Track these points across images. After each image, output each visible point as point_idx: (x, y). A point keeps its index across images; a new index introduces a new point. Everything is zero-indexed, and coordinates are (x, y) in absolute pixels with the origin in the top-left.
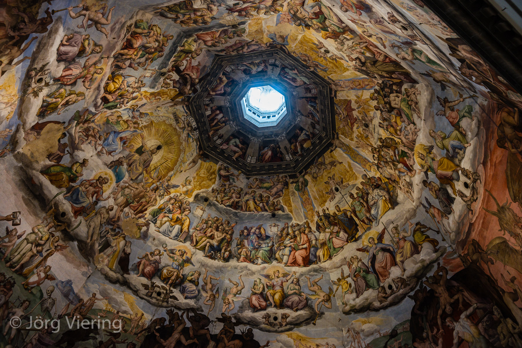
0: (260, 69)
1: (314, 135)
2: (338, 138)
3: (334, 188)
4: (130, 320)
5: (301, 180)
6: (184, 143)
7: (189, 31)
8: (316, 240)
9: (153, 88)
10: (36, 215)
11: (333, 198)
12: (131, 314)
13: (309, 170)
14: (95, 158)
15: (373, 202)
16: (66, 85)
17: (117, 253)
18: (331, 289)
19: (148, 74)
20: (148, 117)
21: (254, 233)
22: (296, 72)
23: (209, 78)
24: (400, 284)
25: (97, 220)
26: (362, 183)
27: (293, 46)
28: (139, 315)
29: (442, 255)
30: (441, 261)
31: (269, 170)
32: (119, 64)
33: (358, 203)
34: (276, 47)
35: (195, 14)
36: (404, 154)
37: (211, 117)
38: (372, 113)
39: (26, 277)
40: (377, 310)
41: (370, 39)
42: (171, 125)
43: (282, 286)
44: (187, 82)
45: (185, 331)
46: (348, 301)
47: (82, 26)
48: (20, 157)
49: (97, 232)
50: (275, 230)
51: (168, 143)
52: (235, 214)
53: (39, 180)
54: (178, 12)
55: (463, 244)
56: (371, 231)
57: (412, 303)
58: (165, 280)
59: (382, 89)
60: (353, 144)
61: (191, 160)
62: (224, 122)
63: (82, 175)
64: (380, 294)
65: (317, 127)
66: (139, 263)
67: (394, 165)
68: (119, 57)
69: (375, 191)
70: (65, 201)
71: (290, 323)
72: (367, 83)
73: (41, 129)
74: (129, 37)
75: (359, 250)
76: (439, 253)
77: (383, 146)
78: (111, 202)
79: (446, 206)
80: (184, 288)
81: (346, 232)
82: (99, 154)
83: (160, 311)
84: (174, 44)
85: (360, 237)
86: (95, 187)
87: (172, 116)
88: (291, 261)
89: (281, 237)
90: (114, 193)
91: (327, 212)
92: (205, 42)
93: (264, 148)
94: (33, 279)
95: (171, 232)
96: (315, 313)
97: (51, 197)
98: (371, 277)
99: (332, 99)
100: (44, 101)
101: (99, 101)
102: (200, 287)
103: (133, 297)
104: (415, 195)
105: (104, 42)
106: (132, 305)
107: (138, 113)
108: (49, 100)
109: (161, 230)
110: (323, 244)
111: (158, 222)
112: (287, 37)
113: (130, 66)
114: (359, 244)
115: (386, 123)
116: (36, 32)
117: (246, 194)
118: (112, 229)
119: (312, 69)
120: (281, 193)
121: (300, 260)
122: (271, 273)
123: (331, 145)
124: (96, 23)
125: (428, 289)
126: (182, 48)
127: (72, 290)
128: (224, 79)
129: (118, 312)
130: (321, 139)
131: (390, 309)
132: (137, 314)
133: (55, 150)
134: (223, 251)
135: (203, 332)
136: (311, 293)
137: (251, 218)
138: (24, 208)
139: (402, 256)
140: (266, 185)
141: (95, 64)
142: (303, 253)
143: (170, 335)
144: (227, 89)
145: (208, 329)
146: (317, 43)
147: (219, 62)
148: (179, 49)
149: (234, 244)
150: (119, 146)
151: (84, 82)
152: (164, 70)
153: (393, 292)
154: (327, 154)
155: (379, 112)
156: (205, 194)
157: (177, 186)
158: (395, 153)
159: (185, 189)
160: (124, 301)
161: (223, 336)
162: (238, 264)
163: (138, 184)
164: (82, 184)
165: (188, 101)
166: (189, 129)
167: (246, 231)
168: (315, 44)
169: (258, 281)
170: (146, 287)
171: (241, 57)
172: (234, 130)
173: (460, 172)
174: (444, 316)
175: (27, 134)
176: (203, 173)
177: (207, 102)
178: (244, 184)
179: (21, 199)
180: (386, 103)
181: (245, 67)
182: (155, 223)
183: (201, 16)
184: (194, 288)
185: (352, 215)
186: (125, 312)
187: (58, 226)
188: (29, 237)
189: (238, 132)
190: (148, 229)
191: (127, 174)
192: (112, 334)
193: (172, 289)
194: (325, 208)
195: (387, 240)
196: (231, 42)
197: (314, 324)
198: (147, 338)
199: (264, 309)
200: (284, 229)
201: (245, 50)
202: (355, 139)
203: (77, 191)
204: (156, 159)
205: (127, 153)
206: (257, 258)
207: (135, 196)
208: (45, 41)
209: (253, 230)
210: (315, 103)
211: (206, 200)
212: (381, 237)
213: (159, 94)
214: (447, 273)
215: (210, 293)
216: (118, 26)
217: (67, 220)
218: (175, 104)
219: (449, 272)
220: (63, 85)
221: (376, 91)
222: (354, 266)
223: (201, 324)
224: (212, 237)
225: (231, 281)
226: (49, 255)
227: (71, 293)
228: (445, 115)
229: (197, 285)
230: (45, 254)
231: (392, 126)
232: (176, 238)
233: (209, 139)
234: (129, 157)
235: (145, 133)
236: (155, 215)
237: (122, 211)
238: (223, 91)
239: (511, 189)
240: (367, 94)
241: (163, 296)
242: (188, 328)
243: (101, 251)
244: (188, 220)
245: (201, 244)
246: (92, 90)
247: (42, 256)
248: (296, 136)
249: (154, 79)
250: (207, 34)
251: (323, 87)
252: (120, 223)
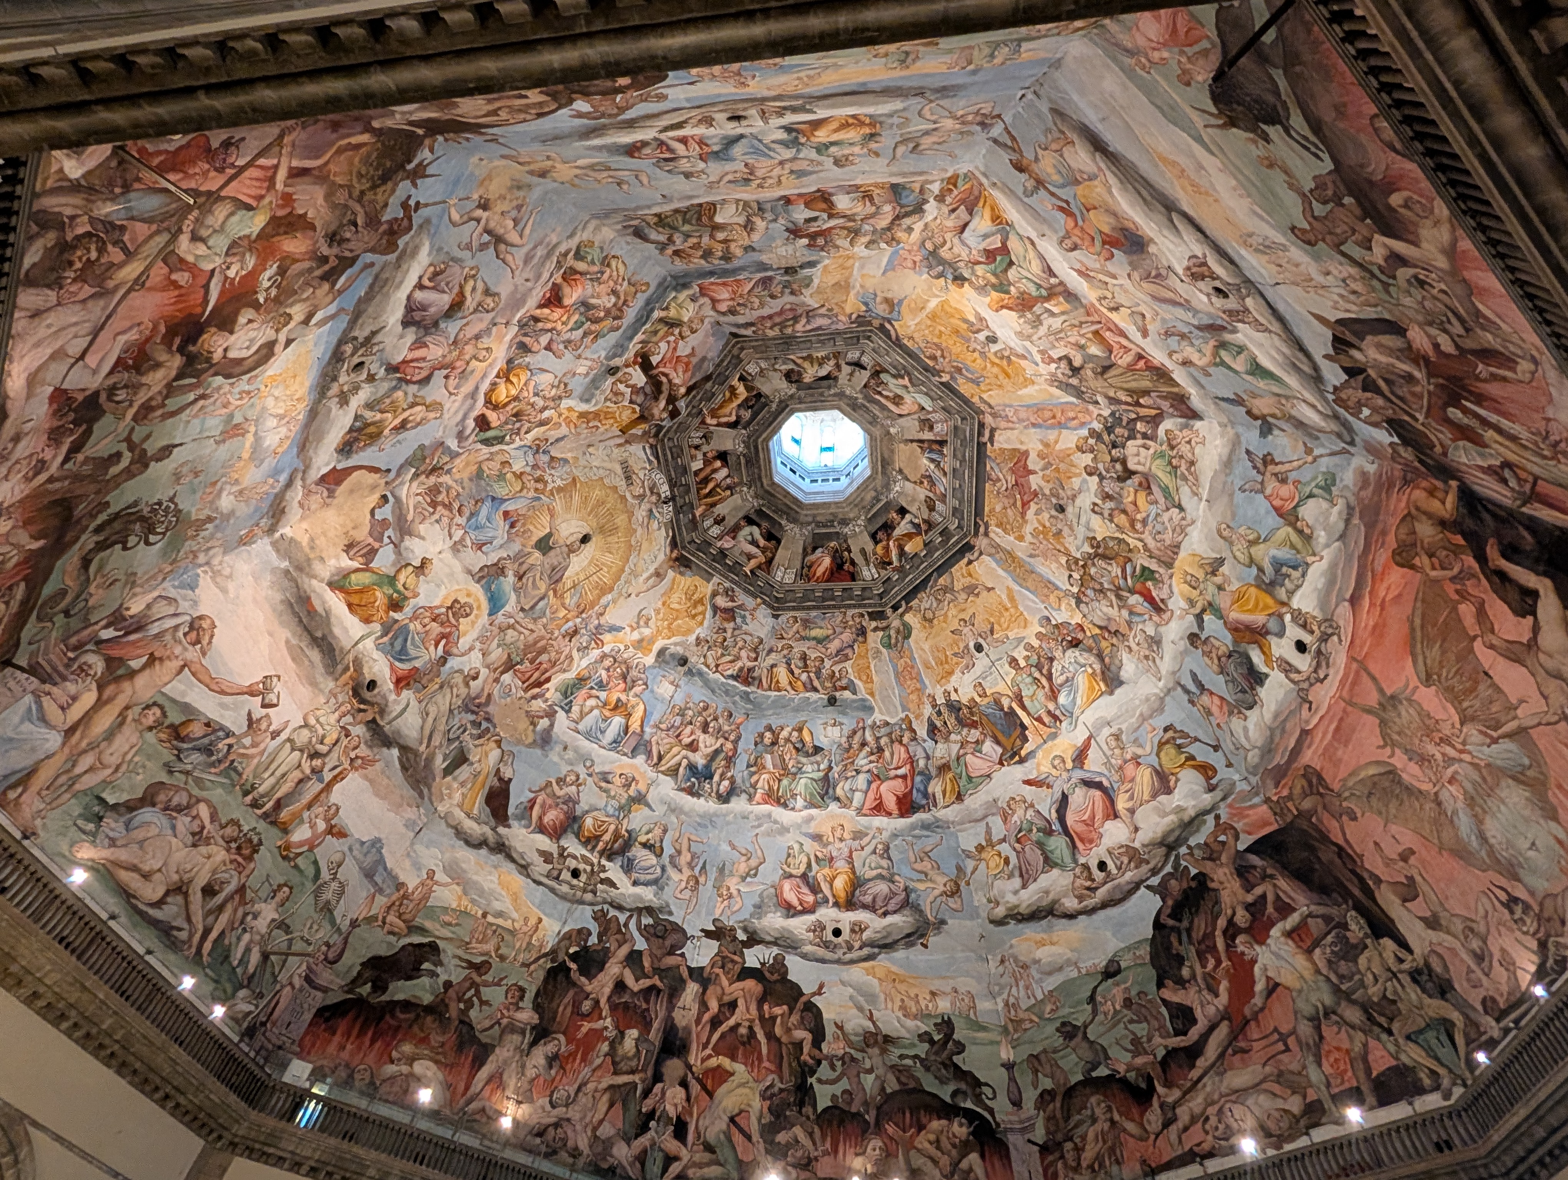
0: (823, 372)
1: (930, 525)
2: (986, 534)
3: (971, 645)
4: (513, 933)
5: (896, 623)
6: (640, 531)
7: (686, 275)
8: (928, 758)
9: (588, 401)
10: (314, 684)
11: (969, 667)
12: (514, 919)
13: (914, 603)
14: (448, 555)
15: (1062, 678)
16: (408, 382)
17: (481, 778)
18: (960, 869)
19: (582, 370)
20: (567, 468)
21: (788, 740)
22: (906, 381)
23: (709, 385)
24: (1126, 860)
25: (444, 701)
26: (1039, 636)
27: (912, 323)
28: (533, 921)
29: (1224, 799)
30: (1223, 812)
31: (824, 599)
32: (527, 340)
33: (1029, 680)
34: (870, 323)
35: (712, 236)
36: (1147, 574)
37: (702, 475)
38: (1076, 482)
39: (285, 830)
40: (1071, 916)
41: (1114, 316)
42: (615, 489)
43: (850, 860)
44: (660, 392)
45: (634, 959)
46: (1003, 894)
47: (469, 247)
48: (285, 548)
49: (442, 727)
50: (835, 733)
51: (606, 530)
52: (746, 696)
53: (324, 602)
54: (675, 229)
55: (1279, 774)
56: (1057, 741)
57: (1156, 902)
58: (590, 841)
59: (1109, 430)
60: (1021, 550)
61: (652, 570)
62: (729, 487)
63: (416, 595)
64: (1079, 882)
65: (939, 506)
66: (532, 802)
67: (1119, 597)
68: (529, 325)
69: (1069, 652)
70: (377, 655)
71: (871, 944)
72: (1071, 414)
73: (338, 483)
74: (559, 281)
75: (1028, 782)
76: (1218, 794)
77: (1097, 555)
78: (475, 660)
79: (1243, 691)
80: (630, 861)
81: (998, 743)
82: (457, 548)
83: (577, 914)
84: (648, 302)
85: (1031, 754)
86: (442, 624)
87: (618, 469)
88: (870, 803)
89: (848, 750)
90: (483, 639)
91: (954, 697)
92: (714, 301)
93: (814, 549)
94: (300, 834)
95: (603, 732)
96: (927, 922)
97: (346, 644)
98: (1058, 844)
99: (981, 446)
100: (357, 417)
101: (471, 424)
102: (665, 858)
103: (518, 880)
104: (1166, 664)
105: (504, 290)
106: (515, 898)
107: (546, 458)
108: (369, 415)
109: (580, 727)
110: (944, 768)
111: (575, 709)
112: (901, 302)
113: (548, 348)
114: (1029, 770)
115: (1109, 505)
116: (373, 250)
117: (771, 651)
118: (474, 723)
119: (945, 378)
120: (849, 651)
121: (890, 802)
122: (825, 830)
123: (968, 548)
124: (499, 240)
125: (1193, 871)
126: (663, 314)
127: (381, 861)
128: (741, 389)
129: (484, 915)
130: (945, 533)
131: (1102, 914)
132: (526, 920)
133: (362, 534)
134: (716, 778)
135: (671, 961)
136: (916, 876)
137: (781, 705)
138: (288, 668)
139: (1131, 798)
140: (816, 633)
141: (477, 337)
142: (898, 786)
143: (601, 966)
144: (742, 412)
145: (683, 955)
146: (972, 319)
147: (735, 351)
148: (656, 314)
149: (741, 763)
150: (500, 530)
151: (446, 377)
152: (617, 362)
153: (1109, 878)
154: (959, 569)
155: (1096, 479)
156: (680, 650)
157: (619, 629)
158: (1124, 570)
159: (636, 636)
160: (499, 889)
161: (717, 970)
162: (750, 808)
163: (535, 620)
164: (414, 617)
165: (656, 435)
166: (654, 499)
167: (768, 734)
168: (966, 321)
169: (796, 847)
170: (547, 857)
171: (787, 342)
172: (749, 506)
173: (1288, 618)
174: (1232, 931)
175: (308, 493)
176: (677, 600)
177: (697, 441)
178: (768, 628)
179: (282, 645)
180: (1114, 460)
181: (791, 366)
182: (568, 712)
183: (725, 241)
184: (653, 860)
185: (1014, 705)
186: (500, 914)
187: (360, 711)
188: (295, 736)
189: (759, 512)
190: (552, 725)
191: (513, 597)
192: (471, 965)
193: (604, 862)
194: (950, 688)
195: (1094, 763)
196: (774, 307)
197: (925, 946)
198: (550, 975)
199: (811, 911)
200: (854, 732)
201: (799, 327)
202: (1029, 538)
203: (404, 631)
205: (516, 547)
206: (794, 796)
207: (528, 648)
208: (384, 276)
209: (784, 734)
210: (941, 453)
211: (683, 661)
212: (1080, 757)
213: (596, 415)
214: (1237, 838)
215: (687, 872)
216: (540, 252)
217: (378, 699)
218: (627, 442)
219: (1242, 836)
220: (404, 381)
221: (1093, 433)
222: (1015, 818)
223: (668, 943)
224: (692, 747)
225: (734, 847)
226: (335, 779)
227: (380, 869)
228: (1262, 491)
229: (659, 855)
230: (328, 776)
231: (1124, 512)
232: (615, 745)
233: (694, 524)
234: (519, 558)
235: (558, 504)
237: (497, 680)
238: (733, 418)
239: (1420, 659)
240: (1069, 439)
241: (583, 877)
242: (640, 953)
243: (448, 772)
244: (641, 707)
245: (669, 762)
246: (460, 398)
247: (321, 780)
248: (888, 527)
249: (593, 381)
250: (724, 284)
251: (963, 419)
252: (490, 709)
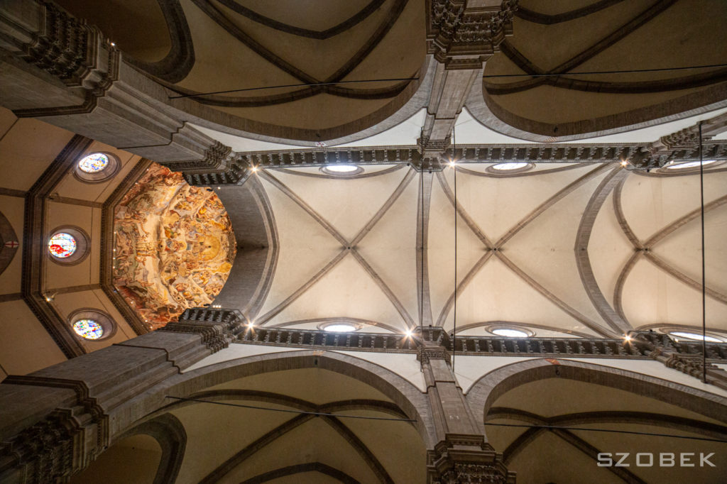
4: (161, 298)
6: (221, 250)
9: (216, 221)
10: (154, 239)
12: (163, 297)
14: (184, 236)
17: (171, 276)
19: (216, 213)
20: (210, 233)
25: (172, 258)
32: (207, 204)
39: (138, 255)
42: (218, 240)
48: (161, 219)
49: (169, 263)
51: (215, 247)
53: (162, 229)
58: (185, 296)
61: (221, 259)
63: (176, 238)
66: (178, 284)
68: (207, 201)
70: (165, 242)
78: (180, 255)
82: (186, 235)
83: (175, 303)
86: (178, 245)
87: (220, 237)
90: (183, 253)
94: (139, 258)
95: (198, 281)
97: (162, 237)
100: (179, 203)
101: (195, 215)
103: (167, 293)
105: (205, 194)
106: (165, 295)
107: (207, 229)
108: (181, 203)
109: (194, 278)
111: (195, 275)
113: (210, 207)
127: (146, 276)
129: (158, 293)
132: (165, 298)
133: (172, 224)
138: (152, 233)
150: (194, 237)
152: (222, 215)
157: (210, 267)
159: (213, 269)
160: (163, 292)
163: (194, 256)
164: (174, 241)
166: (226, 246)
170: (175, 293)
175: (168, 212)
176: (224, 266)
179: (153, 230)
182: (193, 275)
186: (161, 295)
187: (158, 248)
188: (147, 244)
190: (189, 276)
191: (192, 249)
192: (151, 297)
198: (164, 308)
203: (171, 242)
204: (206, 251)
205: (196, 241)
207: (191, 260)
211: (220, 277)
213: (218, 225)
217: (161, 249)
220: (187, 201)
224: (215, 291)
226: (149, 255)
232: (199, 284)
234: (196, 243)
235: (207, 238)
236: (195, 272)
237: (183, 262)
241: (180, 299)
244: (208, 281)
247: (146, 253)
249: (218, 217)
252: (179, 267)
